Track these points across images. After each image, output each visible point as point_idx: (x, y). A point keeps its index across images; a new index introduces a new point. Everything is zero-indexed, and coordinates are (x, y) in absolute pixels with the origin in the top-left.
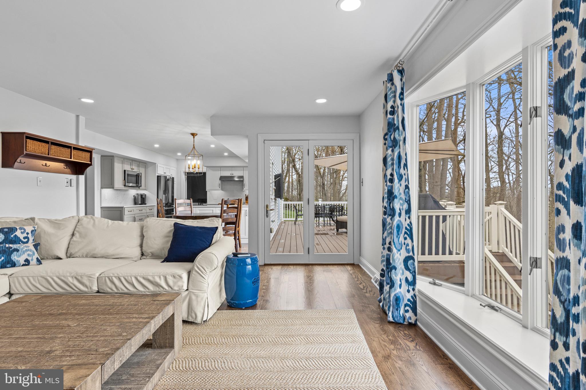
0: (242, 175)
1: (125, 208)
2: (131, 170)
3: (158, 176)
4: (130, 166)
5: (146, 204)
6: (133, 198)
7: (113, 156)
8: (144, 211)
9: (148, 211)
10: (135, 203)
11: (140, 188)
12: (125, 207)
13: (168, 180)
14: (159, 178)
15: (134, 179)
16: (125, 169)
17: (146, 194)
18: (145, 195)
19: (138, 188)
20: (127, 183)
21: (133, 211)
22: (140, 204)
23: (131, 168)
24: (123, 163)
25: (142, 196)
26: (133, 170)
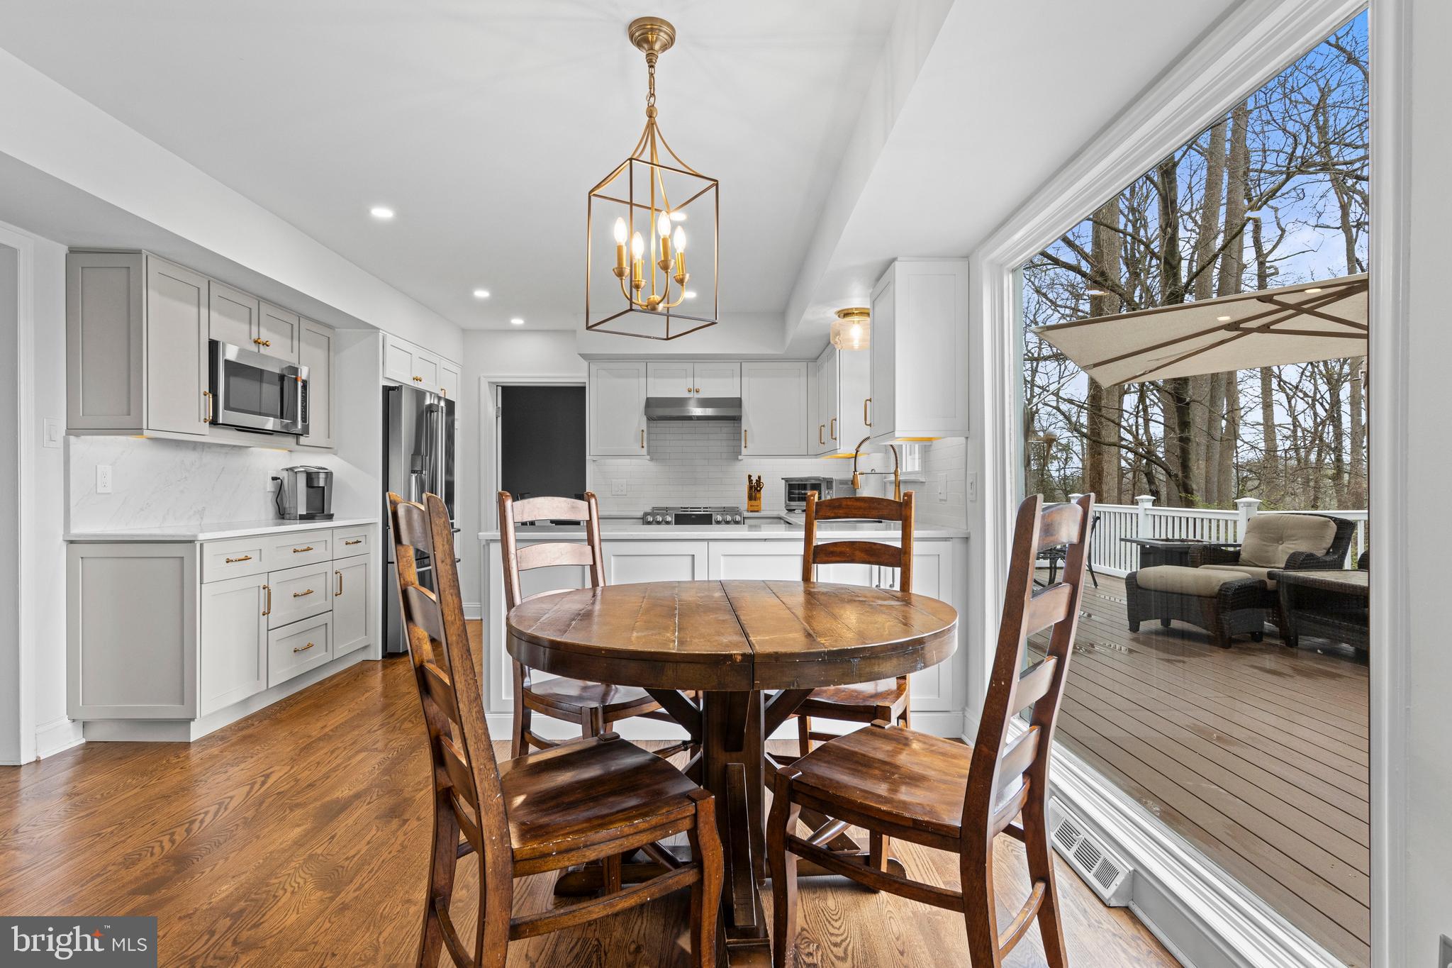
0: (733, 393)
1: (205, 546)
2: (254, 348)
3: (387, 390)
4: (246, 327)
5: (330, 517)
6: (270, 486)
7: (138, 252)
8: (319, 552)
9: (341, 550)
10: (282, 514)
11: (303, 440)
12: (201, 537)
13: (431, 409)
14: (390, 393)
15: (270, 392)
16: (214, 337)
17: (330, 468)
18: (329, 475)
19: (290, 441)
20: (227, 407)
21: (255, 556)
22: (302, 518)
23: (255, 336)
24: (203, 301)
25: (310, 477)
26: (263, 350)
